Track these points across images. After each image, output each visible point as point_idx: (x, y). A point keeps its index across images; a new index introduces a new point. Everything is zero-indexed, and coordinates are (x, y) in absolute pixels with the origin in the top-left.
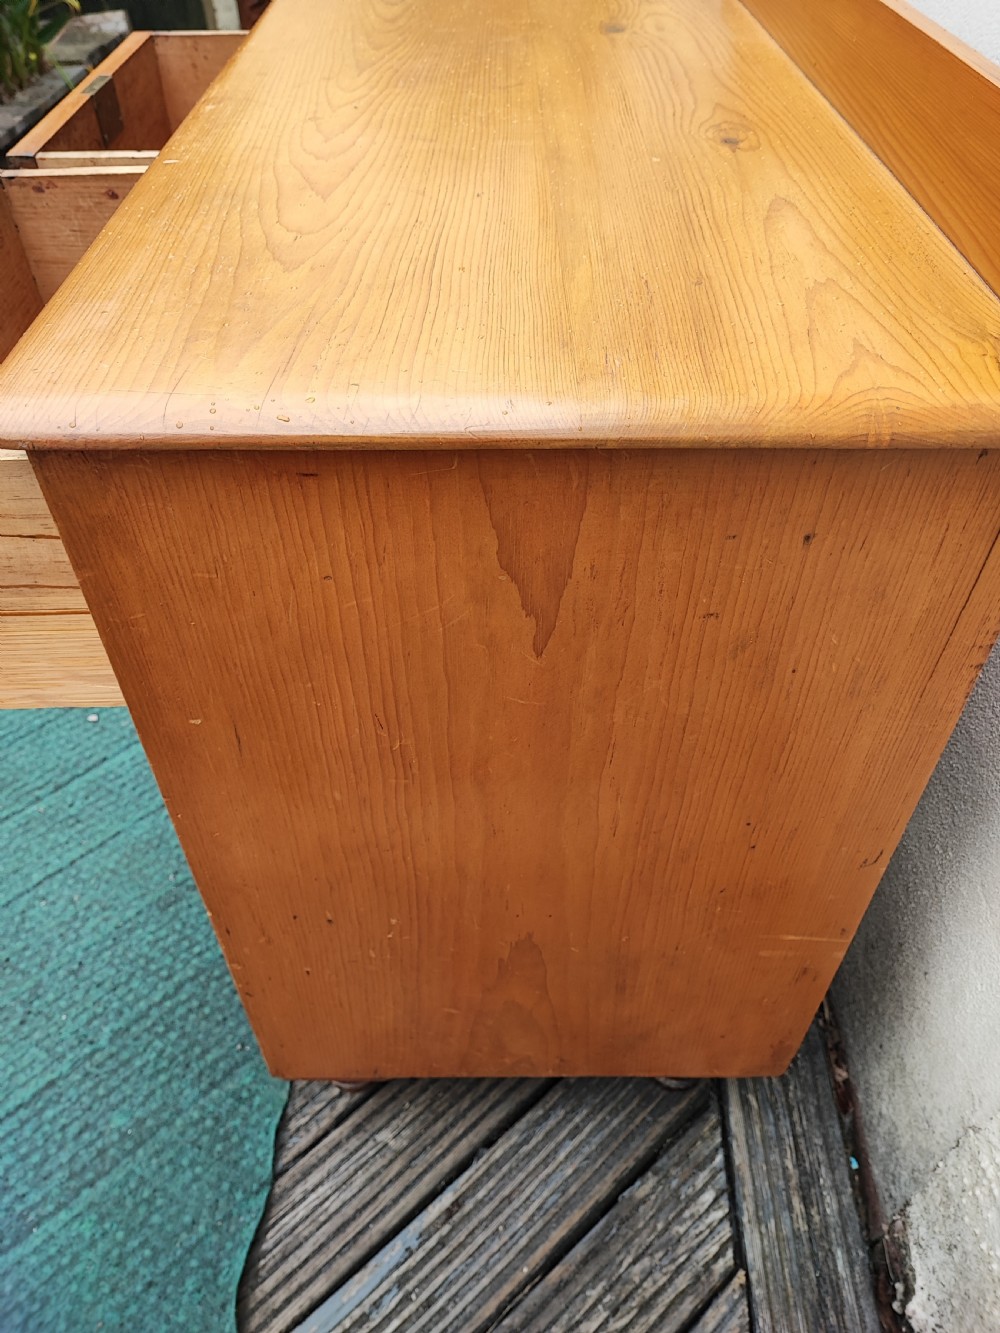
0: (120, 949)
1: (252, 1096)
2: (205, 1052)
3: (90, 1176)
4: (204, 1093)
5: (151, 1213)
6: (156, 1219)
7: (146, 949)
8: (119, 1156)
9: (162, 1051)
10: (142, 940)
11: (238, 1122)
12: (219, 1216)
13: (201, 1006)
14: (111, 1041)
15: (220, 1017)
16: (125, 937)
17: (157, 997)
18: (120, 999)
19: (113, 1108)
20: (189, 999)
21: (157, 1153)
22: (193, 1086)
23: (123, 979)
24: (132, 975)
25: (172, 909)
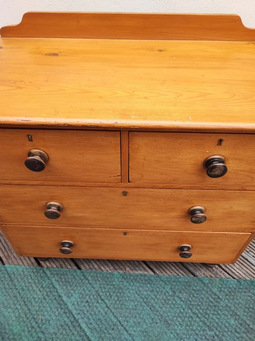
0: (184, 336)
1: (219, 288)
2: (211, 301)
3: (247, 326)
4: (221, 300)
5: (251, 307)
6: (251, 306)
7: (183, 327)
8: (240, 319)
9: (213, 314)
10: (180, 329)
11: (226, 290)
12: (247, 291)
13: (199, 305)
14: (212, 330)
15: (201, 299)
16: (180, 336)
17: (198, 319)
18: (200, 332)
19: (230, 324)
20: (197, 310)
21: (237, 309)
22: (220, 303)
23: (193, 332)
24: (192, 330)
25: (169, 322)
